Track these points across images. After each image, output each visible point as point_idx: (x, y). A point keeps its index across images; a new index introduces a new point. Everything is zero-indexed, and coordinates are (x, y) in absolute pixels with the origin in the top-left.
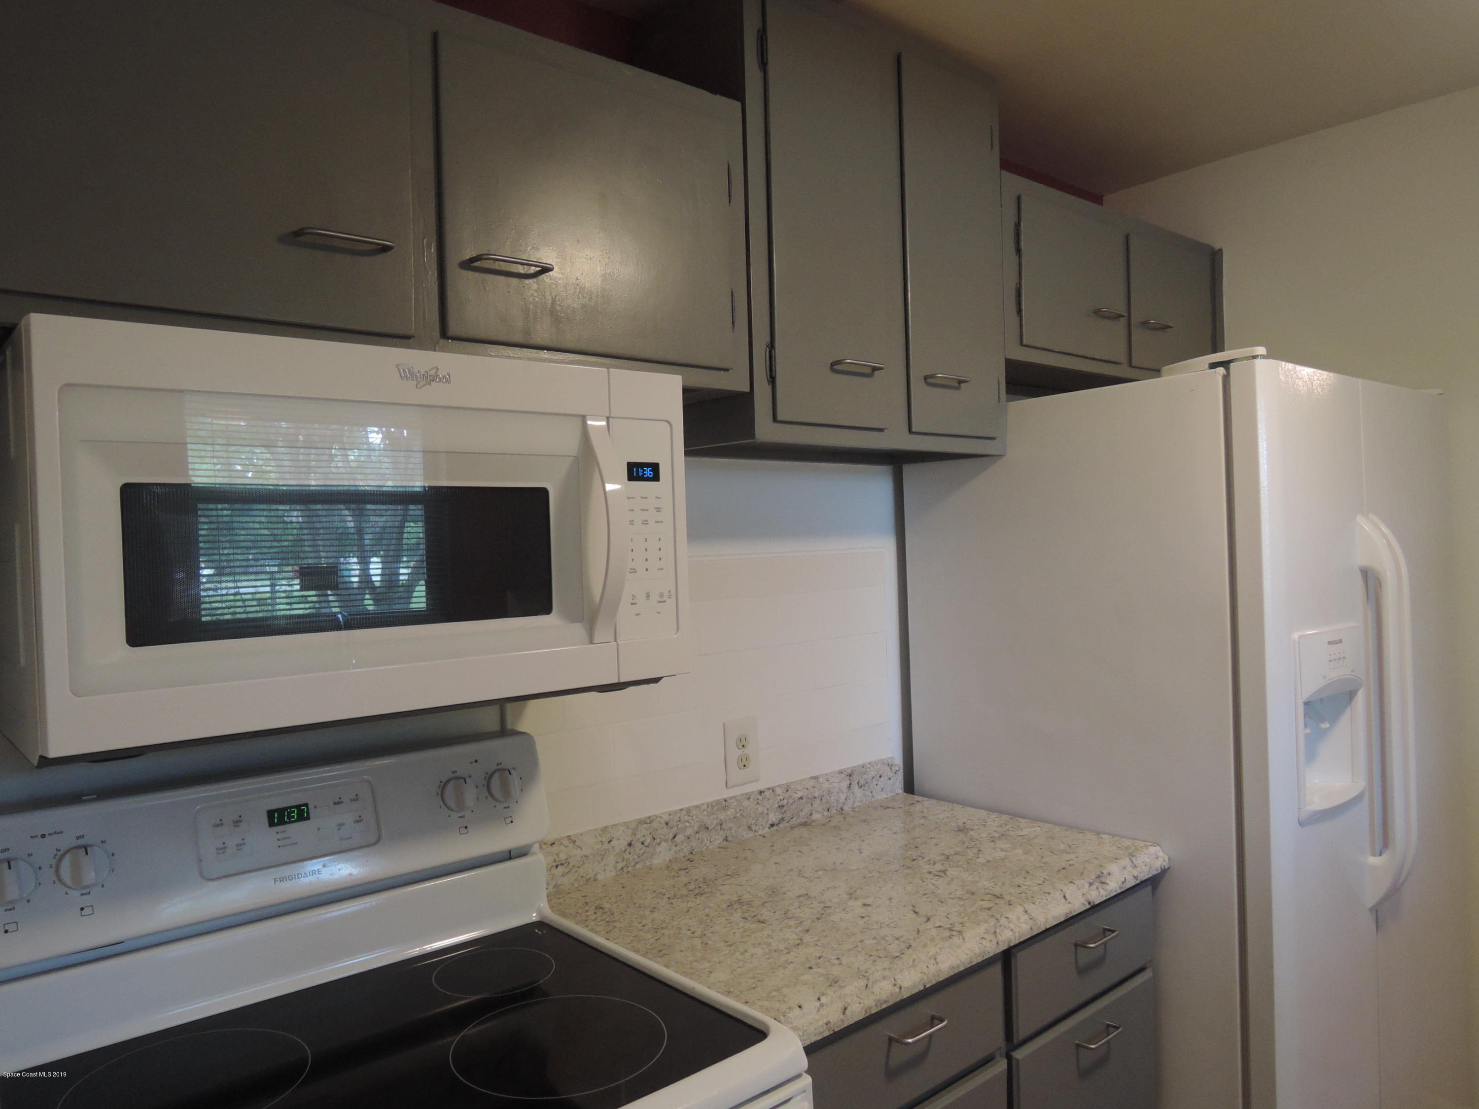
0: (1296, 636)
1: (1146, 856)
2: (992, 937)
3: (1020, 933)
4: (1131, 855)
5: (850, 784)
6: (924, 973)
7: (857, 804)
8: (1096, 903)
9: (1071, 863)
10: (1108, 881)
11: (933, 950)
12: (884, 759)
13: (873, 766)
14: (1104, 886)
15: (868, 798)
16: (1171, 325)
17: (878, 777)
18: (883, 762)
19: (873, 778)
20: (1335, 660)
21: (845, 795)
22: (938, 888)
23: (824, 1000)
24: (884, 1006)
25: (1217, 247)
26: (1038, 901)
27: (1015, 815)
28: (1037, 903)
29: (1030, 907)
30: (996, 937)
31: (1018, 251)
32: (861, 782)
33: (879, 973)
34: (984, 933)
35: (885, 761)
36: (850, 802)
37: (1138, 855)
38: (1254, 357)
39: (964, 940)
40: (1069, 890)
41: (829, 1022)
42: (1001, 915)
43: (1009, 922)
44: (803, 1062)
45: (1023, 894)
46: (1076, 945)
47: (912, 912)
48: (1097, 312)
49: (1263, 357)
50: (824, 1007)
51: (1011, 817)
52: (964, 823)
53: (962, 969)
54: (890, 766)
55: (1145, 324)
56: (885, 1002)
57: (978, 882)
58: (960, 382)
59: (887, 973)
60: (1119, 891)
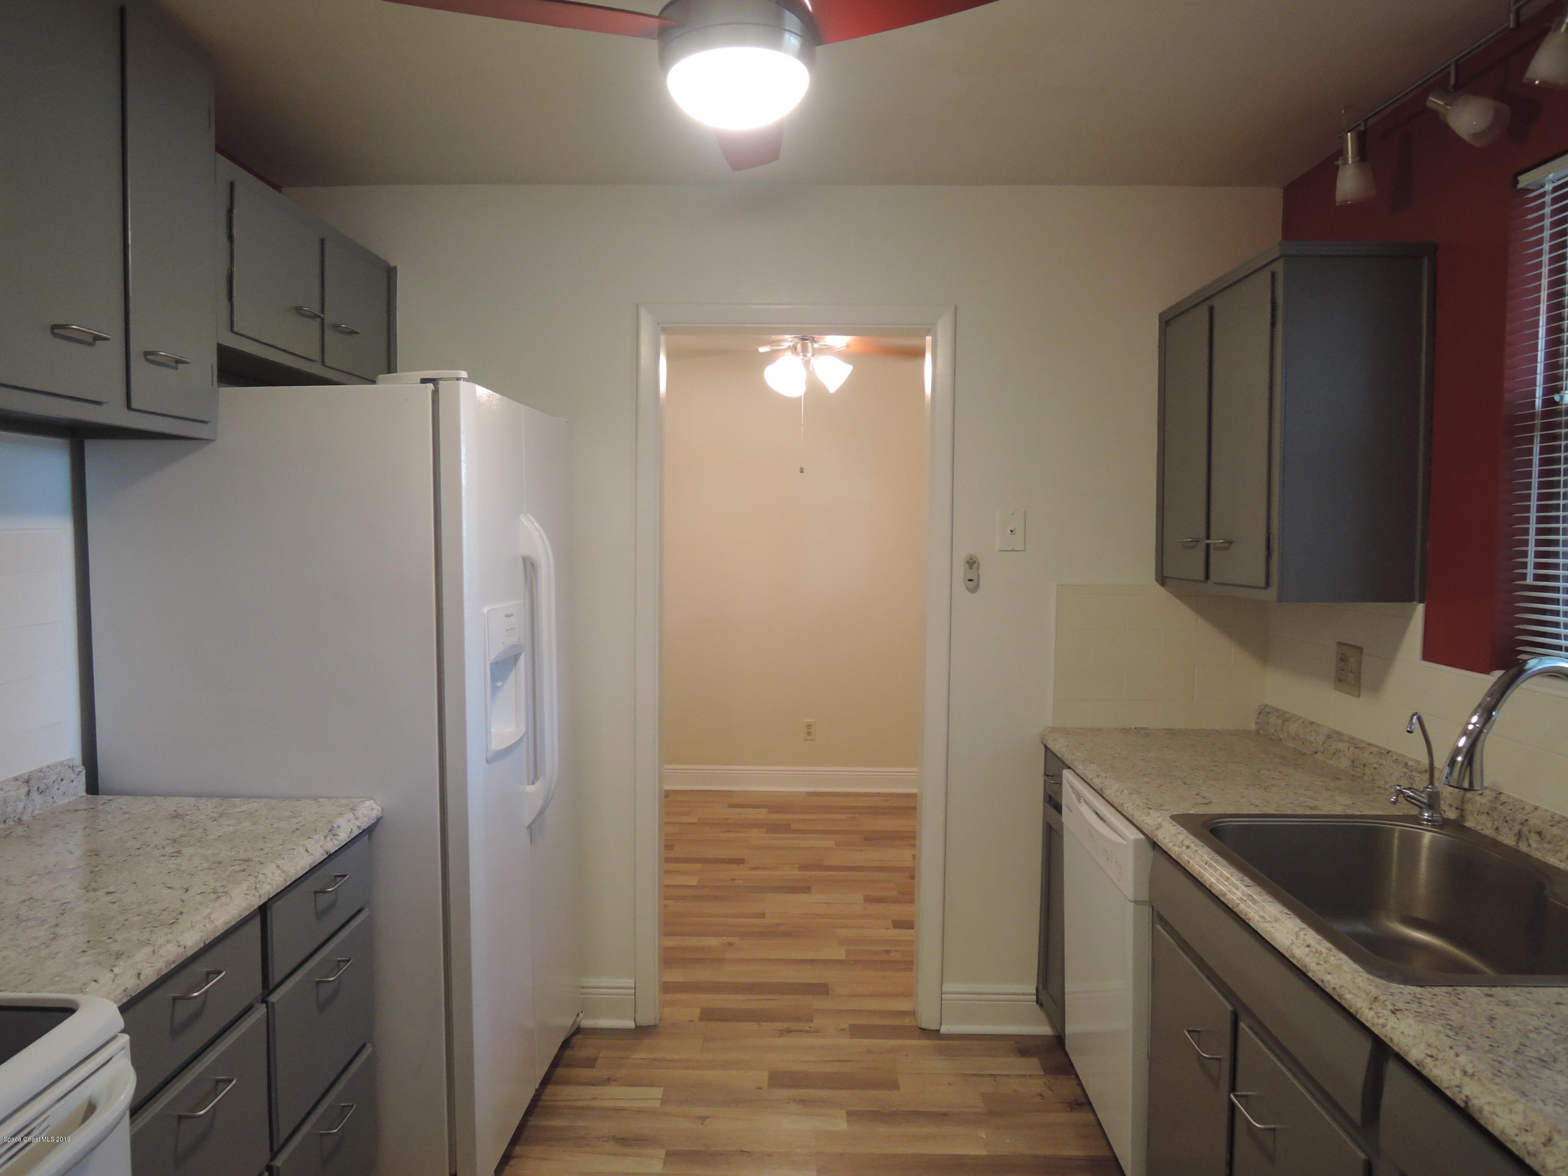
0: (485, 610)
1: (364, 809)
2: (254, 892)
3: (276, 885)
4: (353, 810)
5: (29, 791)
6: (203, 931)
7: (37, 812)
8: (332, 852)
9: (301, 824)
10: (338, 833)
11: (206, 911)
12: (63, 761)
13: (53, 770)
14: (337, 837)
15: (49, 805)
16: (357, 330)
17: (59, 781)
18: (61, 764)
19: (54, 782)
20: (510, 630)
21: (23, 803)
22: (181, 866)
23: (116, 970)
24: (173, 966)
25: (392, 264)
26: (286, 856)
27: (225, 797)
28: (286, 859)
29: (280, 862)
30: (258, 891)
31: (231, 237)
32: (40, 788)
33: (162, 939)
34: (247, 890)
35: (65, 763)
36: (29, 810)
37: (358, 809)
38: (458, 379)
39: (231, 898)
40: (310, 844)
41: (127, 988)
42: (258, 873)
43: (266, 878)
44: (120, 1023)
45: (270, 854)
46: (316, 893)
47: (166, 888)
48: (299, 310)
49: (465, 379)
50: (119, 977)
51: (222, 799)
52: (175, 811)
53: (233, 923)
54: (72, 768)
55: (336, 327)
56: (174, 962)
57: (219, 854)
58: (178, 362)
59: (170, 937)
60: (348, 840)
